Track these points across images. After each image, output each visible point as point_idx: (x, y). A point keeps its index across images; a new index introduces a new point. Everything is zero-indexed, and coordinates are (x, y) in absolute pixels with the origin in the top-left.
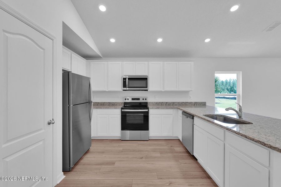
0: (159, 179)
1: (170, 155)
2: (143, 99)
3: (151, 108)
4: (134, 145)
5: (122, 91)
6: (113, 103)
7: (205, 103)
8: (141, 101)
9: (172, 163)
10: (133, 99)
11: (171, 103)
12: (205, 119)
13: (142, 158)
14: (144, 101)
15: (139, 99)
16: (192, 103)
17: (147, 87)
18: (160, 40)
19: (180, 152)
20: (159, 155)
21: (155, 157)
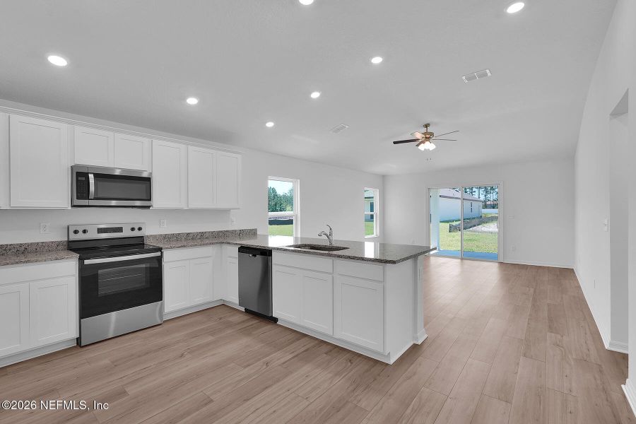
0: (245, 367)
1: (229, 331)
2: (133, 229)
3: (167, 248)
4: (136, 343)
5: (70, 208)
6: (21, 245)
7: (256, 230)
8: (127, 233)
9: (245, 341)
10: (100, 231)
11: (198, 234)
12: (299, 252)
13: (182, 356)
14: (136, 233)
15: (120, 230)
16: (235, 231)
17: (150, 200)
18: (192, 101)
19: (243, 322)
20: (210, 338)
21: (208, 344)
